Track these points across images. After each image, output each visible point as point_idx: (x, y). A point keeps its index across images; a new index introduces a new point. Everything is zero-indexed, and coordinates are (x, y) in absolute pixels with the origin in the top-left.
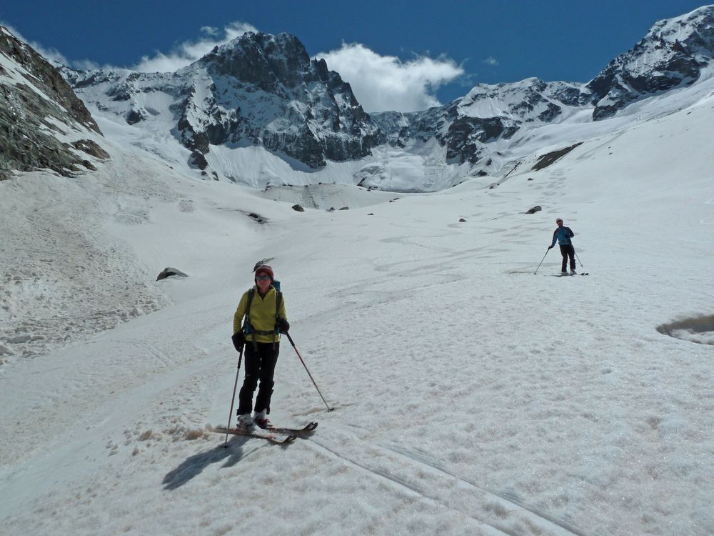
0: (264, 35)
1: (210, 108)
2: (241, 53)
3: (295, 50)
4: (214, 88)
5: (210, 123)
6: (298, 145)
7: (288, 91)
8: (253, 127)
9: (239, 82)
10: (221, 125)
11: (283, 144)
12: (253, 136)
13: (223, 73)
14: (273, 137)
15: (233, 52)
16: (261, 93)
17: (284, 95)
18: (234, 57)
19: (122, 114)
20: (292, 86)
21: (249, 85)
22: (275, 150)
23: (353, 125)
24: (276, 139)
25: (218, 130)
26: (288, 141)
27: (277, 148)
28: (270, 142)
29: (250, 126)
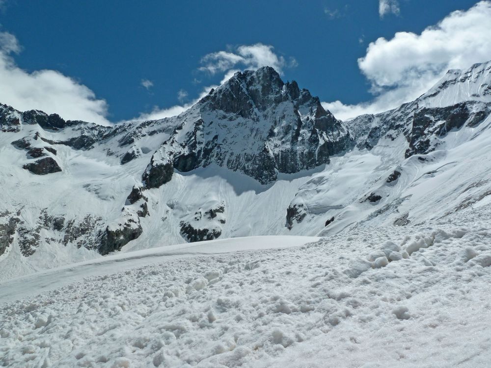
0: (249, 72)
1: (188, 141)
2: (228, 90)
4: (199, 123)
5: (182, 154)
6: (254, 163)
7: (260, 114)
9: (224, 114)
10: (194, 153)
11: (243, 163)
13: (214, 109)
14: (235, 158)
15: (223, 91)
17: (256, 118)
18: (223, 95)
21: (232, 115)
22: (235, 170)
23: (311, 136)
24: (238, 159)
25: (190, 159)
26: (248, 160)
27: (237, 168)
28: (232, 163)
29: (221, 150)
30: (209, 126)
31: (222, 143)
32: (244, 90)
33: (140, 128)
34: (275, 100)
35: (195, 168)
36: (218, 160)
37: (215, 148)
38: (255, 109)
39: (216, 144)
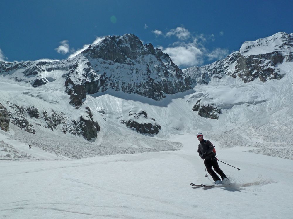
0: (116, 37)
1: (87, 73)
2: (104, 46)
3: (134, 40)
4: (88, 64)
5: (87, 81)
6: (144, 87)
7: (133, 61)
8: (115, 82)
9: (104, 60)
10: (94, 82)
11: (135, 88)
12: (115, 87)
13: (94, 58)
14: (127, 85)
15: (100, 46)
16: (117, 64)
17: (131, 63)
18: (100, 49)
19: (30, 82)
20: (135, 58)
21: (110, 62)
22: (130, 93)
23: (176, 73)
24: (130, 86)
25: (92, 85)
26: (138, 86)
27: (131, 92)
28: (126, 89)
29: (112, 81)
30: (96, 67)
31: (111, 77)
32: (116, 46)
33: (39, 65)
34: (142, 53)
35: (97, 92)
36: (112, 87)
37: (107, 80)
38: (127, 58)
39: (107, 78)
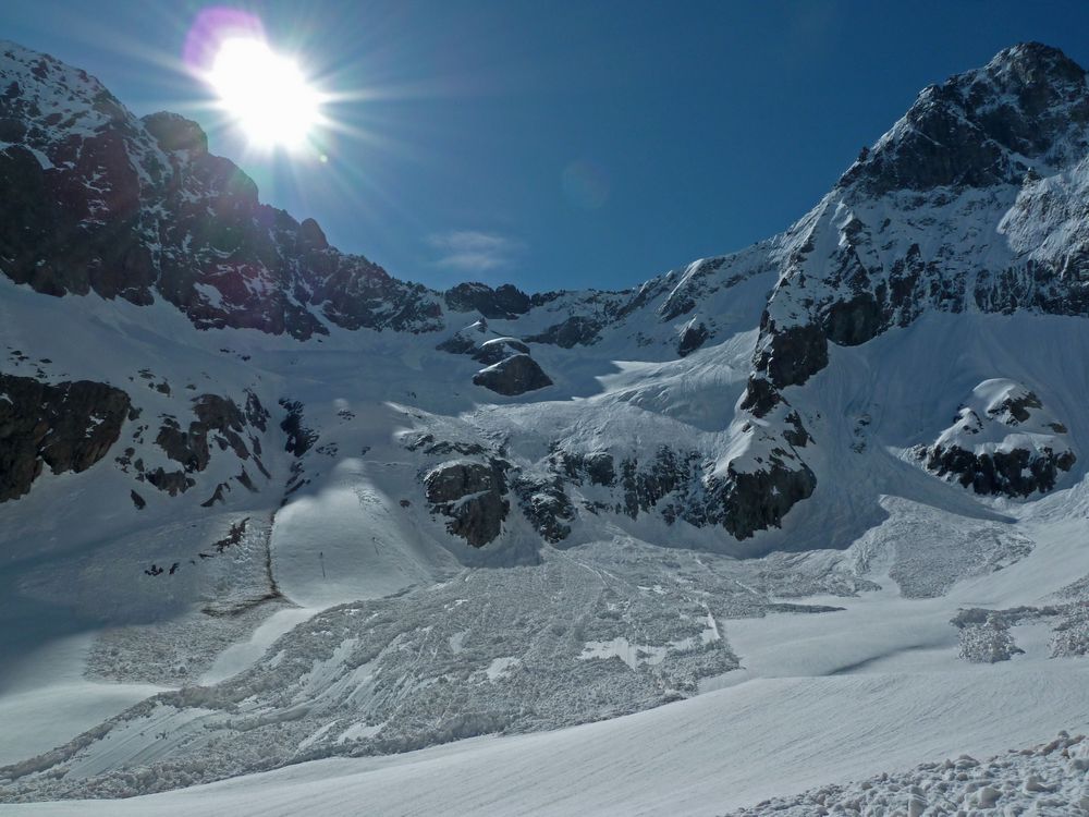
0: (960, 78)
1: (840, 270)
2: (912, 135)
4: (852, 229)
5: (837, 299)
6: (1072, 276)
7: (1034, 162)
8: (950, 275)
9: (917, 194)
10: (868, 296)
11: (1032, 288)
12: (949, 296)
13: (881, 192)
14: (999, 281)
15: (899, 142)
16: (969, 194)
17: (1025, 175)
18: (899, 152)
21: (941, 192)
22: (1011, 312)
24: (1009, 283)
25: (858, 311)
26: (1044, 277)
27: (1014, 305)
28: (992, 298)
29: (941, 275)
30: (883, 230)
31: (939, 259)
32: (962, 120)
33: (700, 275)
34: (1073, 114)
35: (880, 332)
36: (941, 300)
37: (922, 273)
38: (1011, 157)
39: (922, 265)
